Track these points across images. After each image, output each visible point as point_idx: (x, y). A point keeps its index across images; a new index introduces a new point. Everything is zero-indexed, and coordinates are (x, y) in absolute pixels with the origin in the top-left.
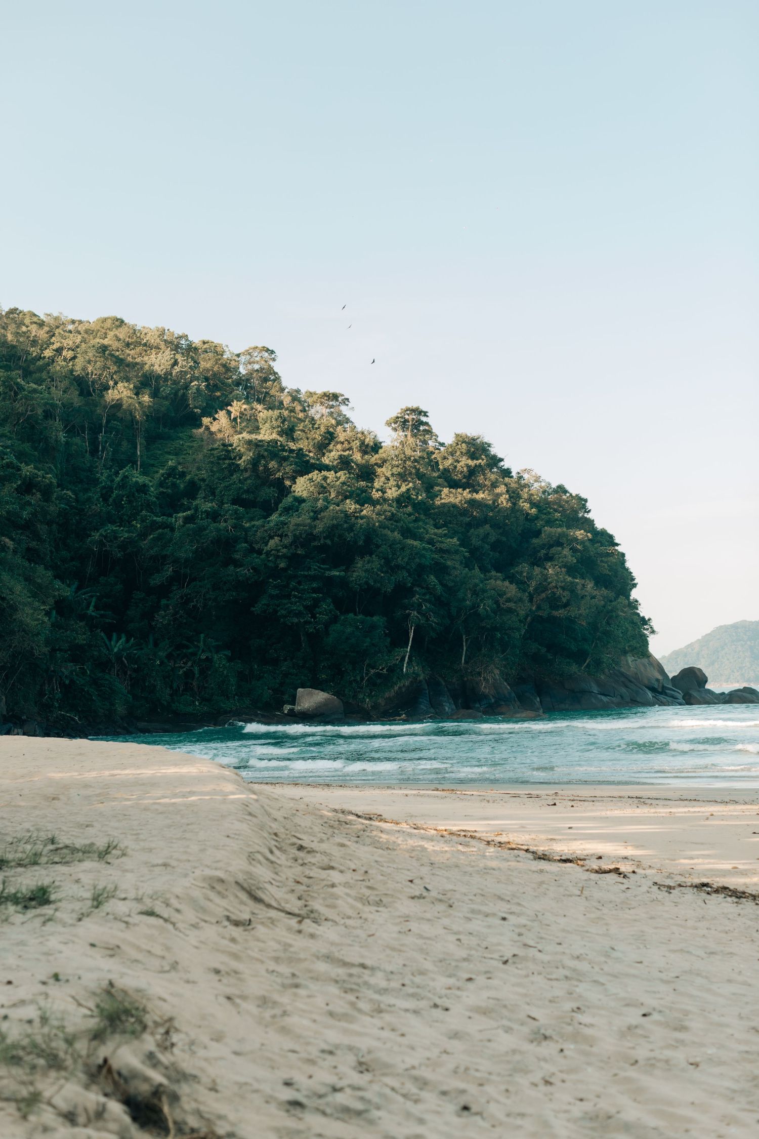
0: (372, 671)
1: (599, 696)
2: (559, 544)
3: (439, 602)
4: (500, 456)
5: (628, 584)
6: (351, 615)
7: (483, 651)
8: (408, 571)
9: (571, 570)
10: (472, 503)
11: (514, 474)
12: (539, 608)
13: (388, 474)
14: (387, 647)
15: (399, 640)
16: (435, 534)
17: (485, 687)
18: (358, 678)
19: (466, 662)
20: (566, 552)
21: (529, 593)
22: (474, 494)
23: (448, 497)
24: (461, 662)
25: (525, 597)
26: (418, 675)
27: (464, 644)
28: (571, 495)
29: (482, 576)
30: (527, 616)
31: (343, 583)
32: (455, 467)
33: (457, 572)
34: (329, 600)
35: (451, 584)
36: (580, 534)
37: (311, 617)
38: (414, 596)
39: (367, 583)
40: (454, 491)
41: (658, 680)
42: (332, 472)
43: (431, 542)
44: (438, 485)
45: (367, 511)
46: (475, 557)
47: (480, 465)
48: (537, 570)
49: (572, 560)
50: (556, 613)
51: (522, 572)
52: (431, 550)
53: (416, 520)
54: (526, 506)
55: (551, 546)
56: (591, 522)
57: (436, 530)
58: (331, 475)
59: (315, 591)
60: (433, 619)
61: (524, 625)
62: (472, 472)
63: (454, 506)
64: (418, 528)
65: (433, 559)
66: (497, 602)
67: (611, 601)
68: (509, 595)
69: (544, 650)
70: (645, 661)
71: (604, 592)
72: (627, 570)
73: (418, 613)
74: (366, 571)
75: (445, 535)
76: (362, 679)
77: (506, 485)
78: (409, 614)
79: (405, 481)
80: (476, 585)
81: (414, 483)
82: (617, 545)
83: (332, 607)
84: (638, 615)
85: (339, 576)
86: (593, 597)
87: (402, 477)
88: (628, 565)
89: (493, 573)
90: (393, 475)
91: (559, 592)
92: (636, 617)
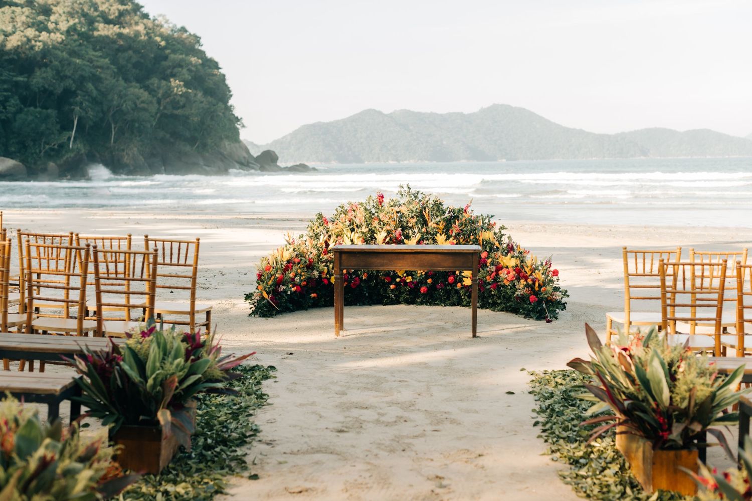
0: (47, 147)
1: (204, 167)
2: (181, 66)
3: (95, 101)
4: (141, 4)
5: (227, 95)
6: (32, 108)
7: (126, 135)
8: (73, 80)
9: (187, 84)
10: (120, 35)
11: (151, 17)
12: (165, 108)
13: (61, 12)
14: (58, 130)
15: (66, 126)
16: (93, 55)
17: (127, 159)
18: (38, 151)
19: (115, 142)
20: (185, 71)
21: (158, 98)
22: (122, 29)
23: (103, 30)
24: (110, 143)
25: (155, 100)
26: (80, 150)
27: (113, 130)
28: (190, 34)
29: (126, 85)
30: (156, 114)
31: (27, 86)
32: (110, 10)
33: (107, 82)
34: (16, 97)
35: (103, 90)
36: (194, 60)
37: (3, 108)
38: (77, 96)
39: (43, 86)
40: (107, 26)
41: (244, 158)
42: (19, 8)
43: (91, 61)
44: (98, 22)
45: (44, 36)
46: (122, 72)
47: (127, 10)
48: (164, 83)
49: (188, 77)
50: (176, 112)
51: (153, 84)
52: (90, 67)
53: (80, 45)
54: (158, 39)
55: (174, 67)
56: (203, 53)
57: (94, 53)
58: (18, 9)
59: (5, 90)
60: (91, 113)
61: (155, 119)
62: (121, 14)
63: (107, 37)
64: (81, 50)
65: (91, 72)
66: (135, 104)
67: (214, 105)
68: (143, 99)
69: (168, 136)
70: (237, 145)
71: (210, 99)
72: (226, 85)
73: (81, 108)
74: (43, 78)
75: (101, 57)
76: (40, 152)
77: (144, 24)
78: (74, 109)
79: (72, 17)
80: (121, 91)
81: (79, 19)
82: (220, 68)
83: (18, 102)
84: (234, 115)
85: (23, 81)
86: (202, 102)
87: (71, 15)
88: (227, 82)
89: (134, 84)
90: (64, 13)
91: (178, 98)
92: (233, 116)
